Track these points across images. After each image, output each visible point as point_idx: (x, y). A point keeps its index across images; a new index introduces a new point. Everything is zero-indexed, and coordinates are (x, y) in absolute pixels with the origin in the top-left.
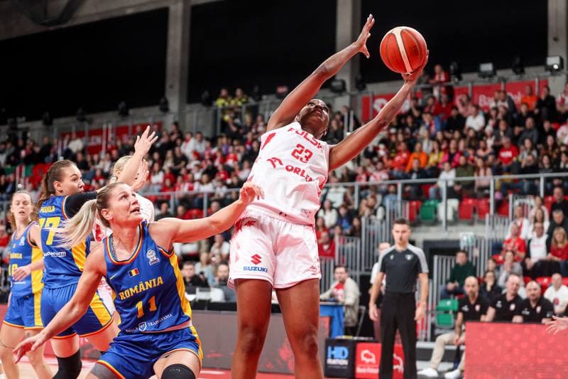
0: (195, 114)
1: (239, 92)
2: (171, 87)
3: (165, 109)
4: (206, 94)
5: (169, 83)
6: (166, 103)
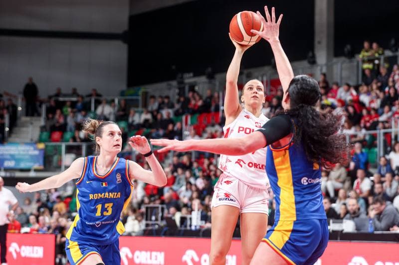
0: (339, 66)
1: (375, 45)
2: (319, 43)
3: (313, 62)
4: (348, 47)
5: (317, 39)
6: (314, 57)
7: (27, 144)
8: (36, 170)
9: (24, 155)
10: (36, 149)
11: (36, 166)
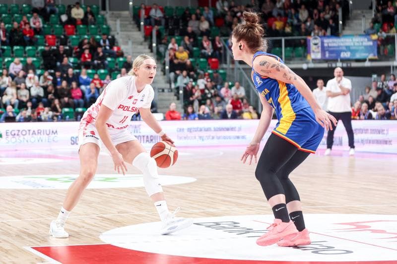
7: (360, 35)
8: (371, 60)
9: (359, 46)
10: (369, 40)
11: (371, 56)
